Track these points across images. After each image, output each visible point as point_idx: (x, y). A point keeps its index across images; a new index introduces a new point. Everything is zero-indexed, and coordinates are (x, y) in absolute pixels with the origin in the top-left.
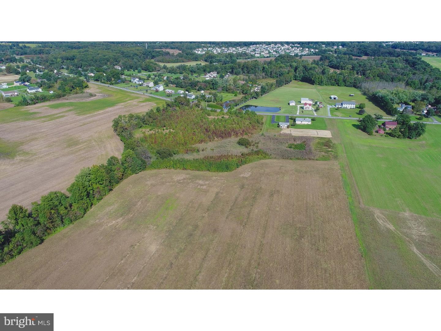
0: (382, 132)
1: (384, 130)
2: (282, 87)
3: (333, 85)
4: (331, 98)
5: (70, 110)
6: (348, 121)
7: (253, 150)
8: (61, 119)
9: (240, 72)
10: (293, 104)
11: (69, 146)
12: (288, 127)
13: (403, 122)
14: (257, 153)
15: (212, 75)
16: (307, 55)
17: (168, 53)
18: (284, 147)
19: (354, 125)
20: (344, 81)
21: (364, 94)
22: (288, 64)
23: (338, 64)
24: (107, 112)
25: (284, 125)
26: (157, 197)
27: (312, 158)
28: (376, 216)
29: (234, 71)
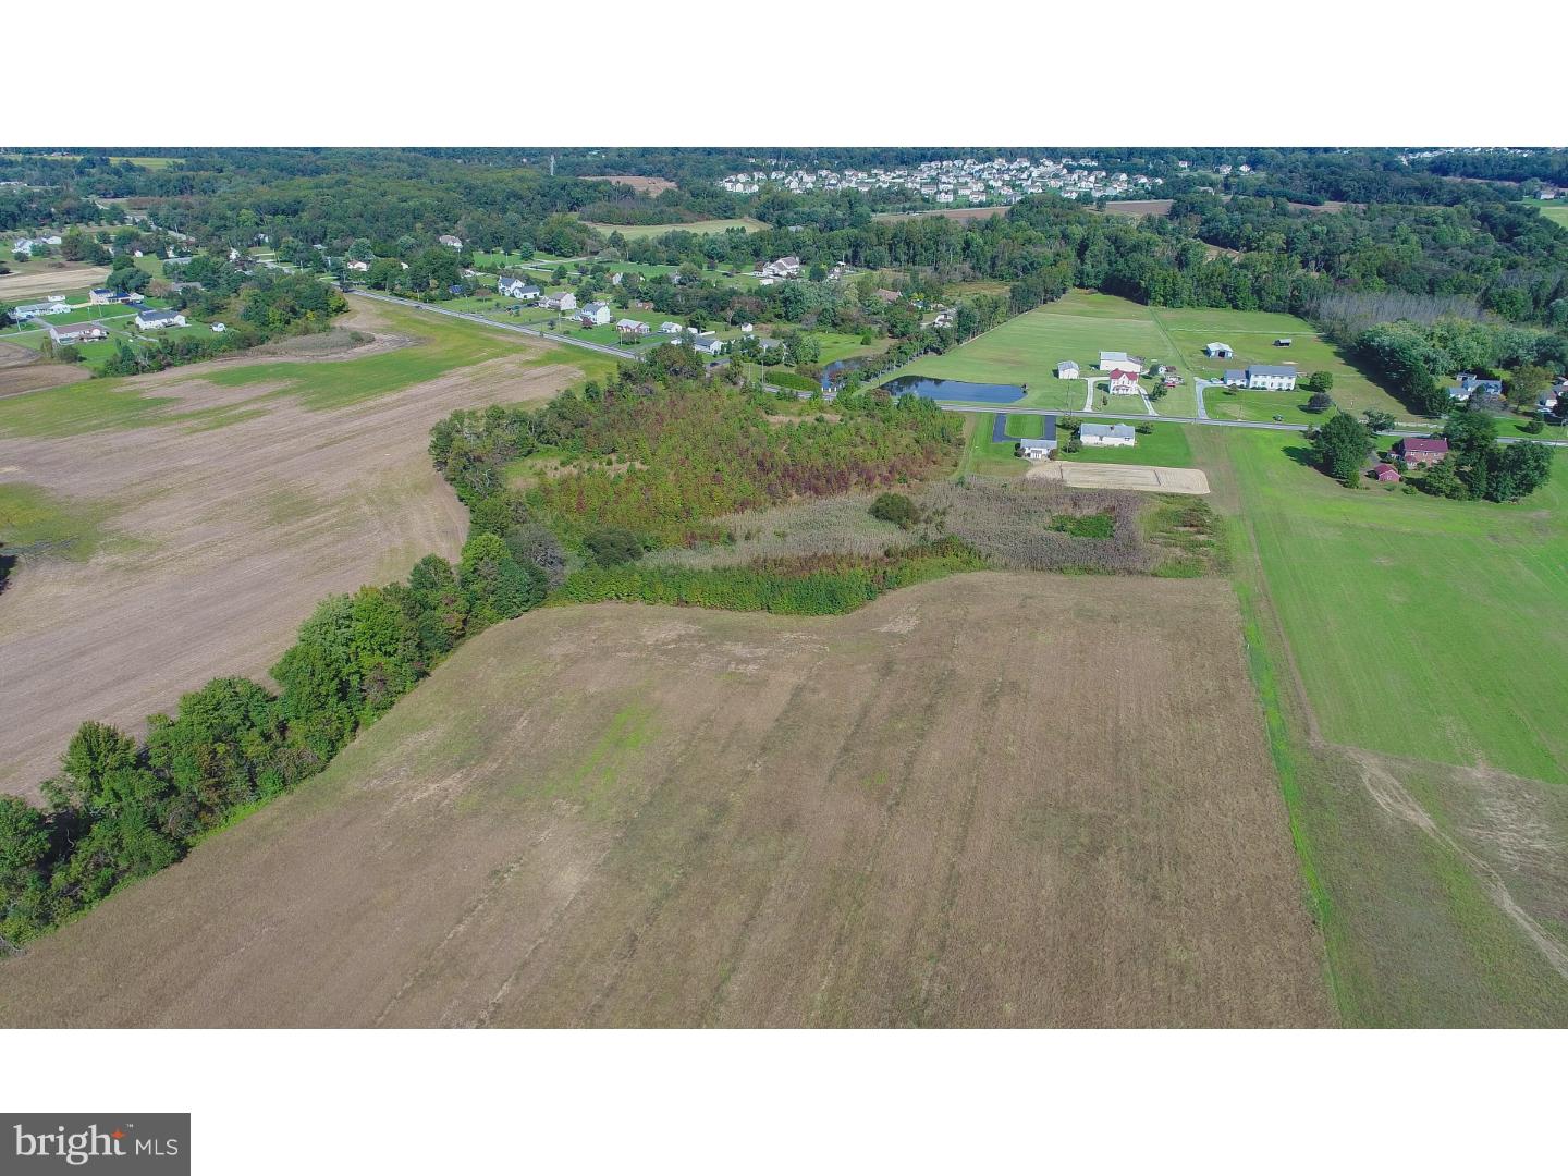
0: (1391, 475)
1: (1401, 468)
2: (1033, 313)
3: (1217, 307)
4: (1207, 352)
5: (285, 392)
6: (1268, 435)
7: (924, 537)
8: (252, 423)
9: (881, 259)
10: (1070, 373)
11: (279, 518)
12: (1052, 456)
13: (1469, 442)
14: (942, 547)
15: (782, 268)
16: (1123, 199)
17: (628, 192)
18: (1038, 528)
19: (1290, 452)
20: (1258, 291)
21: (1330, 338)
22: (1056, 230)
23: (1236, 231)
24: (415, 399)
25: (1037, 449)
26: (586, 700)
27: (1139, 566)
28: (1365, 780)
29: (862, 255)
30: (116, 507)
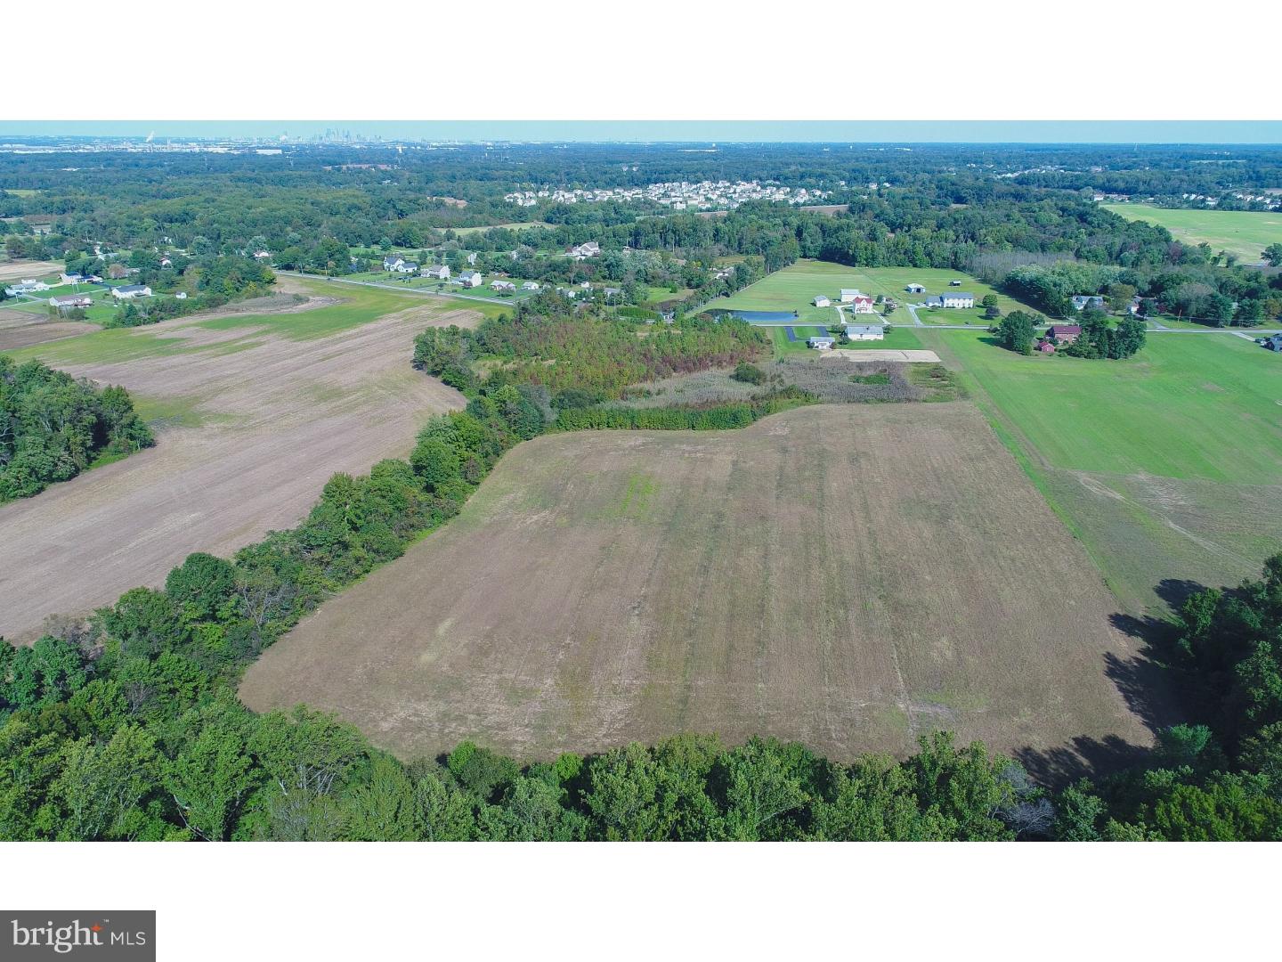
0: (1049, 347)
1: (1054, 342)
2: (779, 272)
3: (902, 266)
4: (908, 290)
5: (267, 332)
6: (965, 332)
7: (774, 389)
8: (258, 350)
9: (657, 242)
10: (823, 303)
11: (322, 399)
12: (833, 347)
13: (1093, 326)
14: (788, 392)
15: (588, 250)
16: (810, 205)
18: (845, 381)
19: (983, 340)
20: (929, 255)
21: (984, 281)
22: (779, 221)
23: (900, 220)
24: (367, 333)
25: (823, 344)
27: (914, 397)
28: (1081, 482)
29: (643, 242)
30: (197, 399)
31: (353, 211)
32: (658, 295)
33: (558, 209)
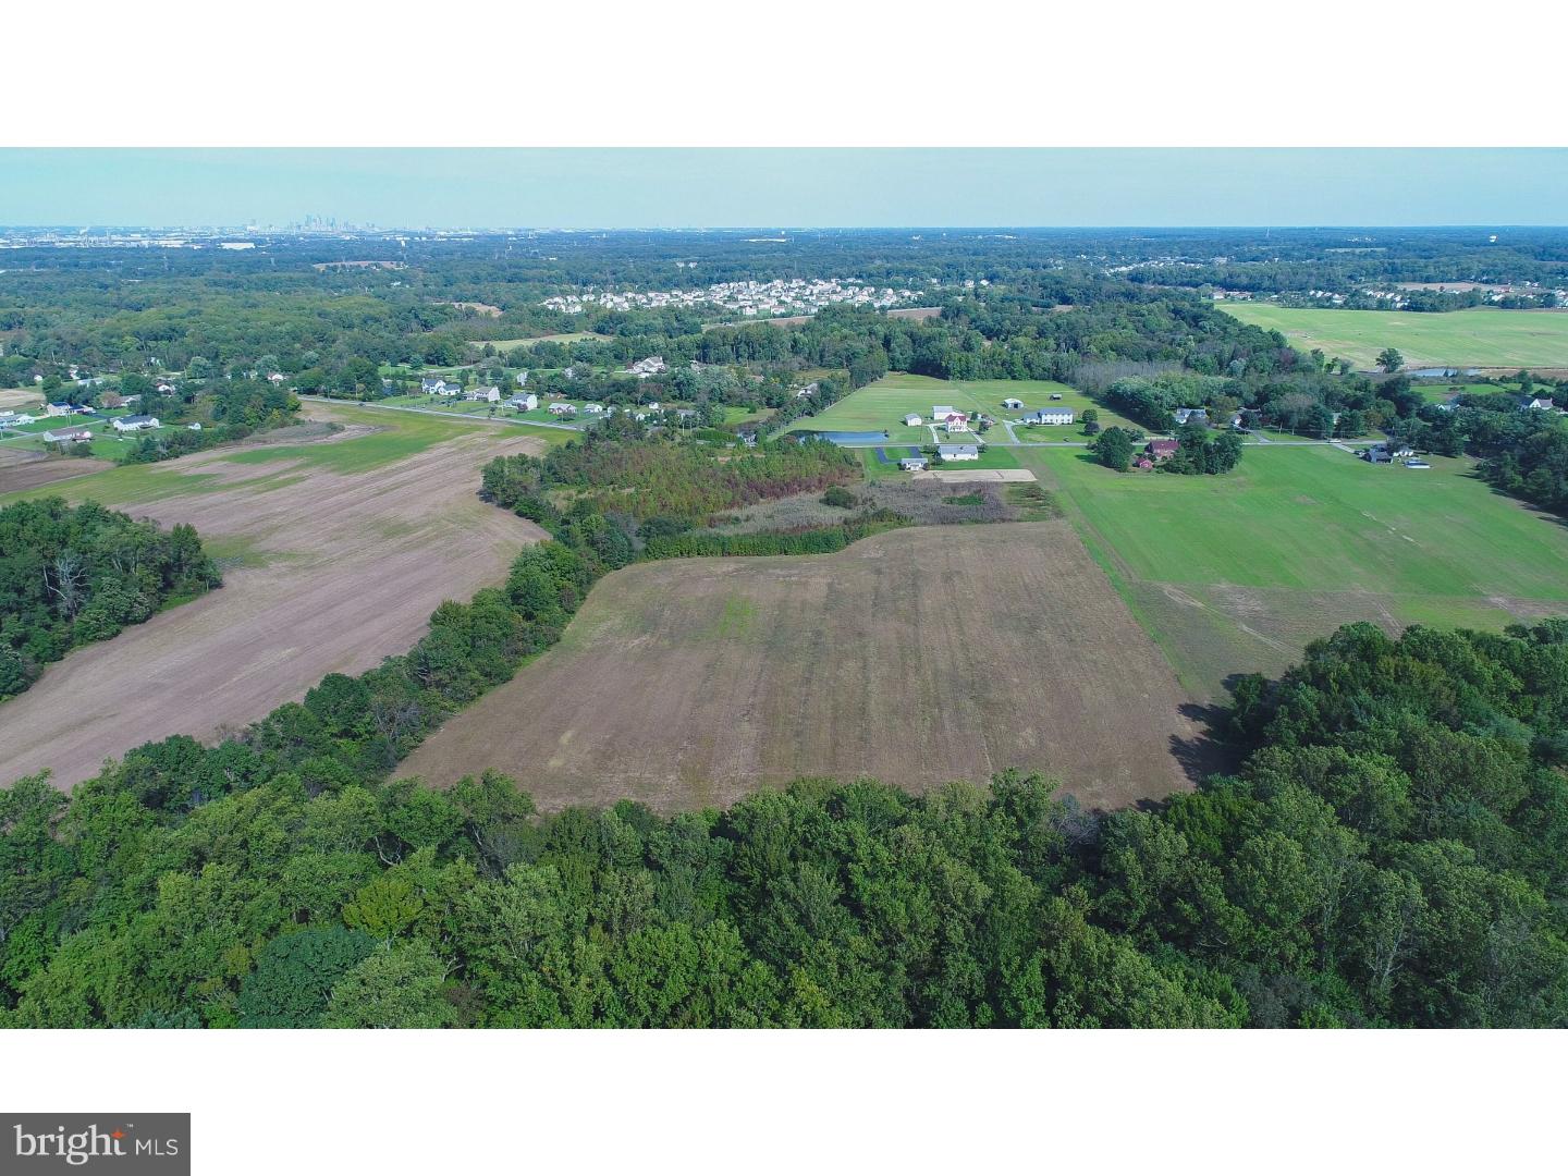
0: (1148, 464)
1: (1153, 459)
2: (867, 388)
3: (1000, 378)
4: (1005, 405)
5: (308, 465)
6: (1064, 449)
7: (866, 512)
8: (300, 485)
9: (729, 355)
10: (915, 421)
11: (388, 535)
12: (926, 468)
13: (1191, 440)
14: (880, 516)
15: (651, 366)
16: (897, 308)
17: (470, 314)
18: (937, 503)
19: (1079, 457)
20: (1028, 365)
21: (1087, 393)
22: (863, 329)
23: (998, 327)
24: (421, 463)
25: (915, 466)
26: (700, 600)
27: (1008, 517)
28: (1165, 593)
29: (712, 354)
30: (252, 539)
31: (370, 322)
32: (736, 415)
33: (610, 318)
